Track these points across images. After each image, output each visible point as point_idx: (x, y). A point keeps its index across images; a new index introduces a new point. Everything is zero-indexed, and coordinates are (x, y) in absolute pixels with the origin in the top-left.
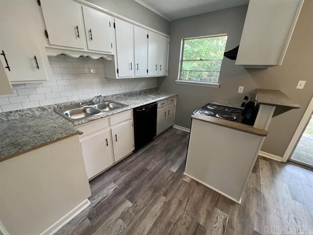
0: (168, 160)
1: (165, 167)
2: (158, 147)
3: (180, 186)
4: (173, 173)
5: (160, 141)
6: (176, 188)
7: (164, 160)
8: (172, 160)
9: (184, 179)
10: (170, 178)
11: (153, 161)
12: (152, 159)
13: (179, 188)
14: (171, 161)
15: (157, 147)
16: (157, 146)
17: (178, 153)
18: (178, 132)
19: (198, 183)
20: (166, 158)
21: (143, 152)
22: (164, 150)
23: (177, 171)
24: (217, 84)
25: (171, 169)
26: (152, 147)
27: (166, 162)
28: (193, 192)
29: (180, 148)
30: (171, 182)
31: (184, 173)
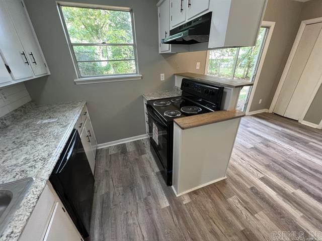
0: (145, 199)
1: (154, 211)
2: (112, 193)
3: (191, 214)
4: (169, 208)
5: (104, 183)
6: (193, 223)
7: (142, 204)
8: (149, 194)
9: (184, 203)
10: (175, 219)
11: (131, 222)
12: (127, 220)
13: (194, 219)
14: (150, 197)
15: (111, 196)
16: (108, 194)
17: (143, 177)
18: (112, 152)
19: (195, 192)
20: (140, 199)
21: (101, 226)
22: (125, 191)
23: (170, 202)
24: (139, 75)
25: (162, 207)
26: (103, 203)
27: (147, 204)
28: (205, 207)
29: (138, 169)
30: (181, 222)
31: (177, 196)
